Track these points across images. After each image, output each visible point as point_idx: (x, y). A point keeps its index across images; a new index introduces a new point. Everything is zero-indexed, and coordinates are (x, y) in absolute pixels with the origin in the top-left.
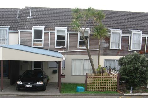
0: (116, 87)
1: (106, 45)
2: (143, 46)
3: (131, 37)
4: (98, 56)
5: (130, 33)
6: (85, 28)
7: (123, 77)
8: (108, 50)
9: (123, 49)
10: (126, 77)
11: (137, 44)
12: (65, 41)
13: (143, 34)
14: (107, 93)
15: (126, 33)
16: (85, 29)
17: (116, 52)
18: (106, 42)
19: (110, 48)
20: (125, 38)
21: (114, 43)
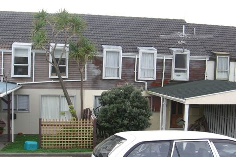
0: (92, 142)
1: (97, 72)
2: (159, 74)
3: (138, 58)
4: (80, 91)
5: (137, 52)
6: (56, 44)
7: (102, 124)
8: (101, 81)
9: (125, 78)
10: (107, 125)
11: (149, 69)
12: (27, 66)
13: (158, 53)
14: (71, 152)
15: (131, 52)
16: (56, 46)
17: (113, 84)
18: (96, 67)
19: (104, 78)
20: (128, 60)
21: (110, 68)
